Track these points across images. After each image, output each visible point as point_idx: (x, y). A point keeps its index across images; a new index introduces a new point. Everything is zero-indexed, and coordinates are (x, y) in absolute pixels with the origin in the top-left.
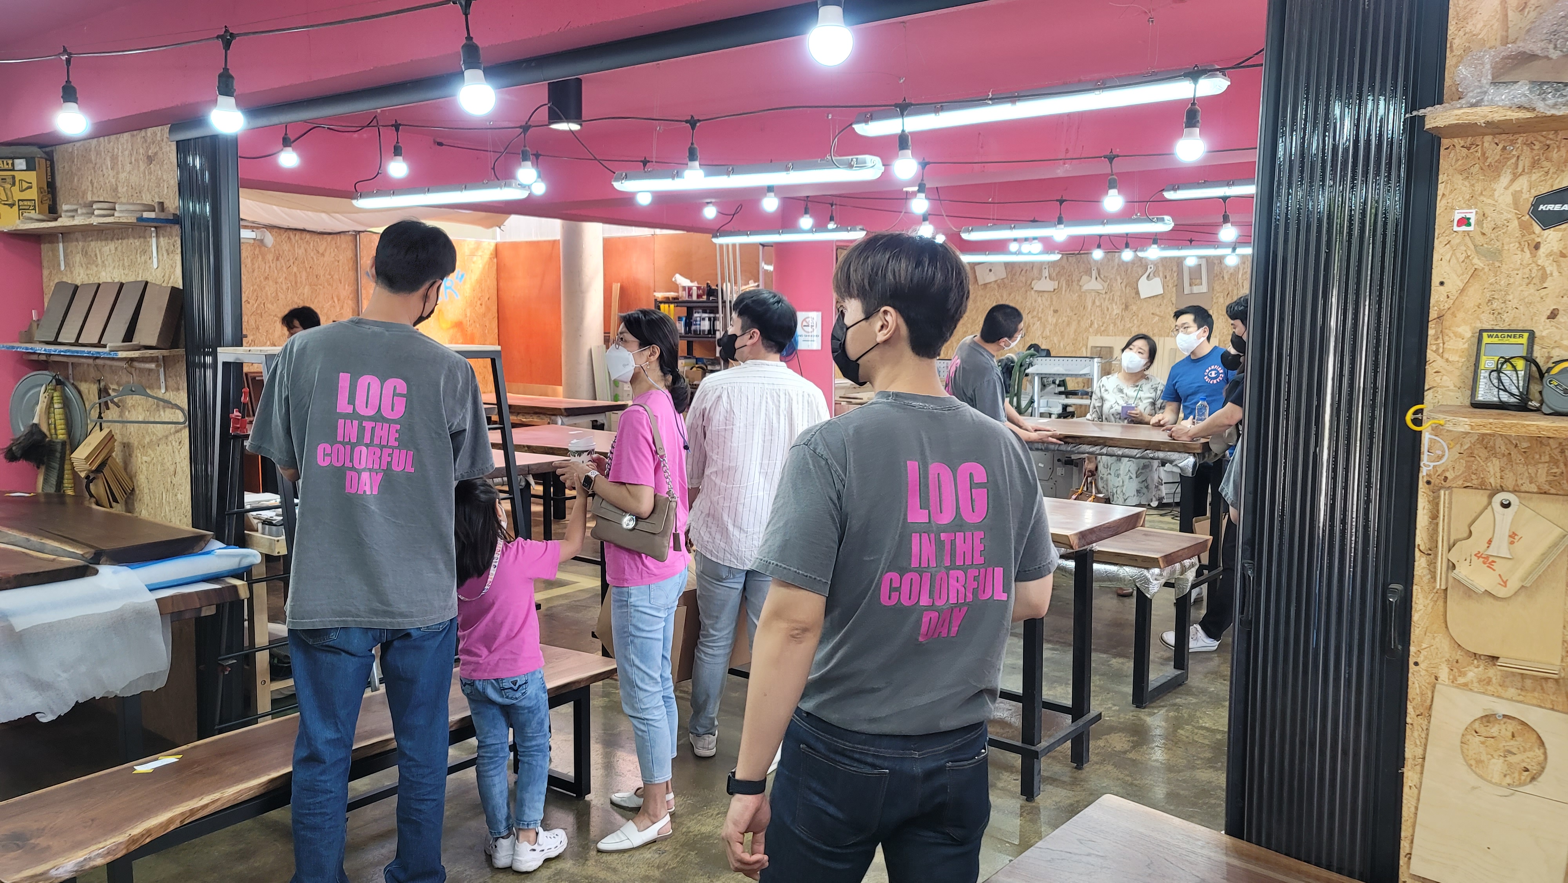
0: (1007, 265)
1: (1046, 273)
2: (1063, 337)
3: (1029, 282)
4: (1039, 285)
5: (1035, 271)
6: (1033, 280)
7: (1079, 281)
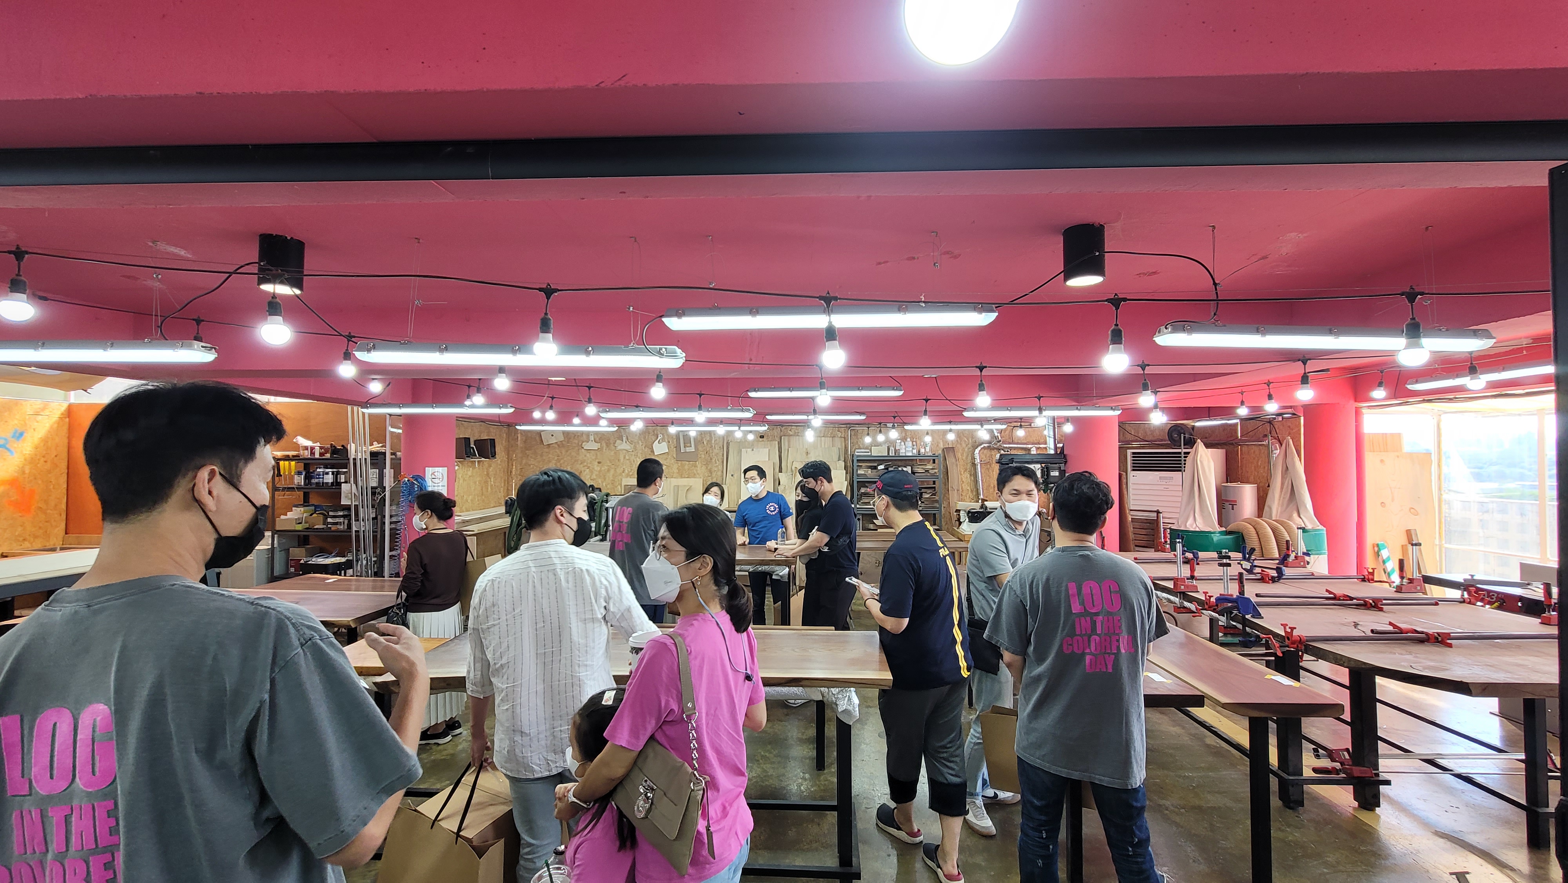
0: (564, 432)
1: (592, 438)
2: (605, 479)
3: (580, 444)
4: (587, 446)
5: (584, 436)
6: (583, 442)
7: (614, 443)
